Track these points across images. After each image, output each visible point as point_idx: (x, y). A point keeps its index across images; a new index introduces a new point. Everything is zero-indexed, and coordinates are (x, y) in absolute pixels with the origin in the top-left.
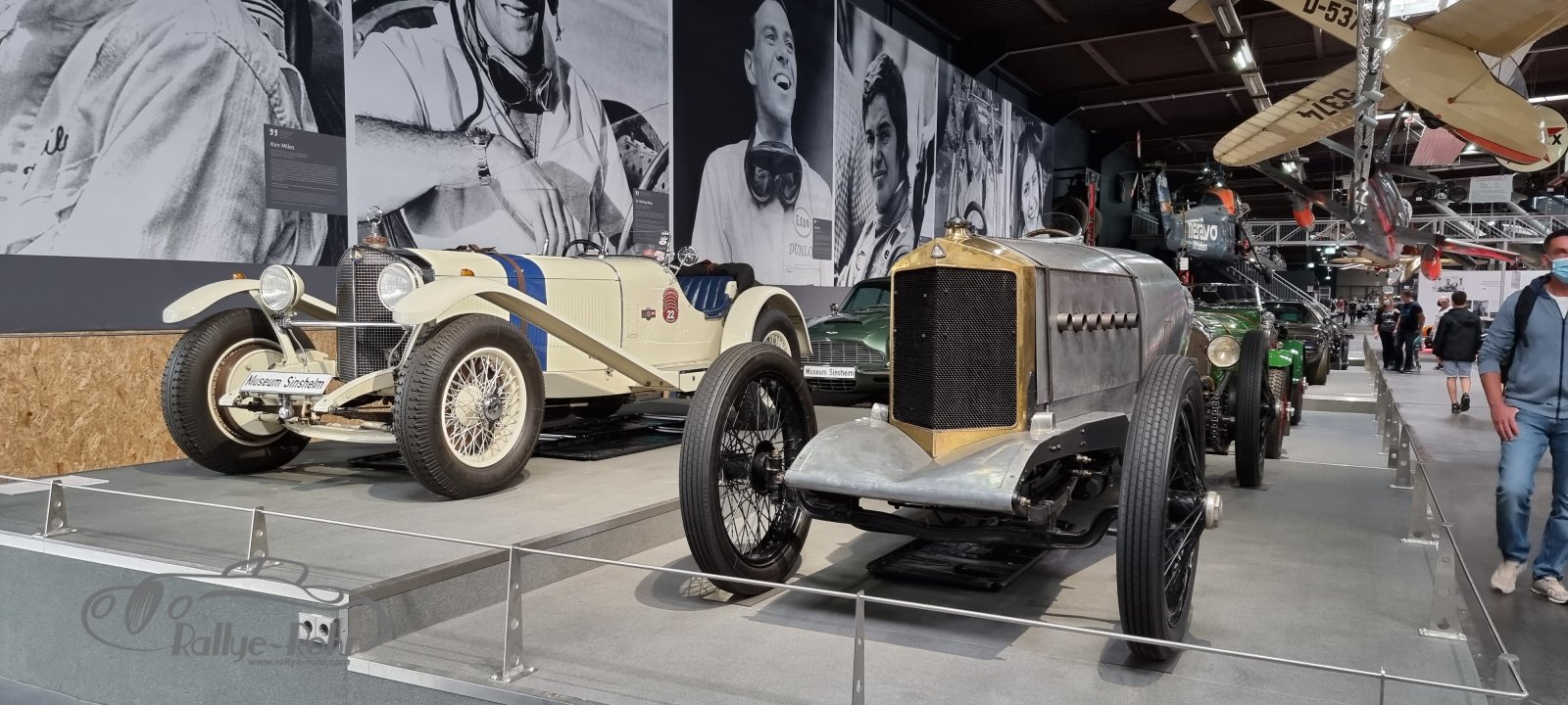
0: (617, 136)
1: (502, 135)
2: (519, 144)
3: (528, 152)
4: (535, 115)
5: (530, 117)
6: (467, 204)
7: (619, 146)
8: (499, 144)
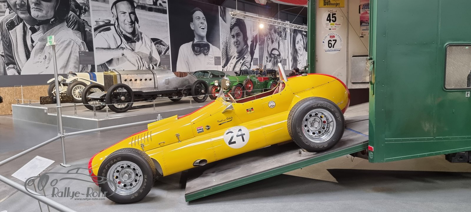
0: (155, 45)
1: (127, 48)
2: (131, 49)
3: (133, 50)
4: (134, 43)
5: (133, 44)
6: (119, 61)
7: (156, 47)
8: (126, 49)
